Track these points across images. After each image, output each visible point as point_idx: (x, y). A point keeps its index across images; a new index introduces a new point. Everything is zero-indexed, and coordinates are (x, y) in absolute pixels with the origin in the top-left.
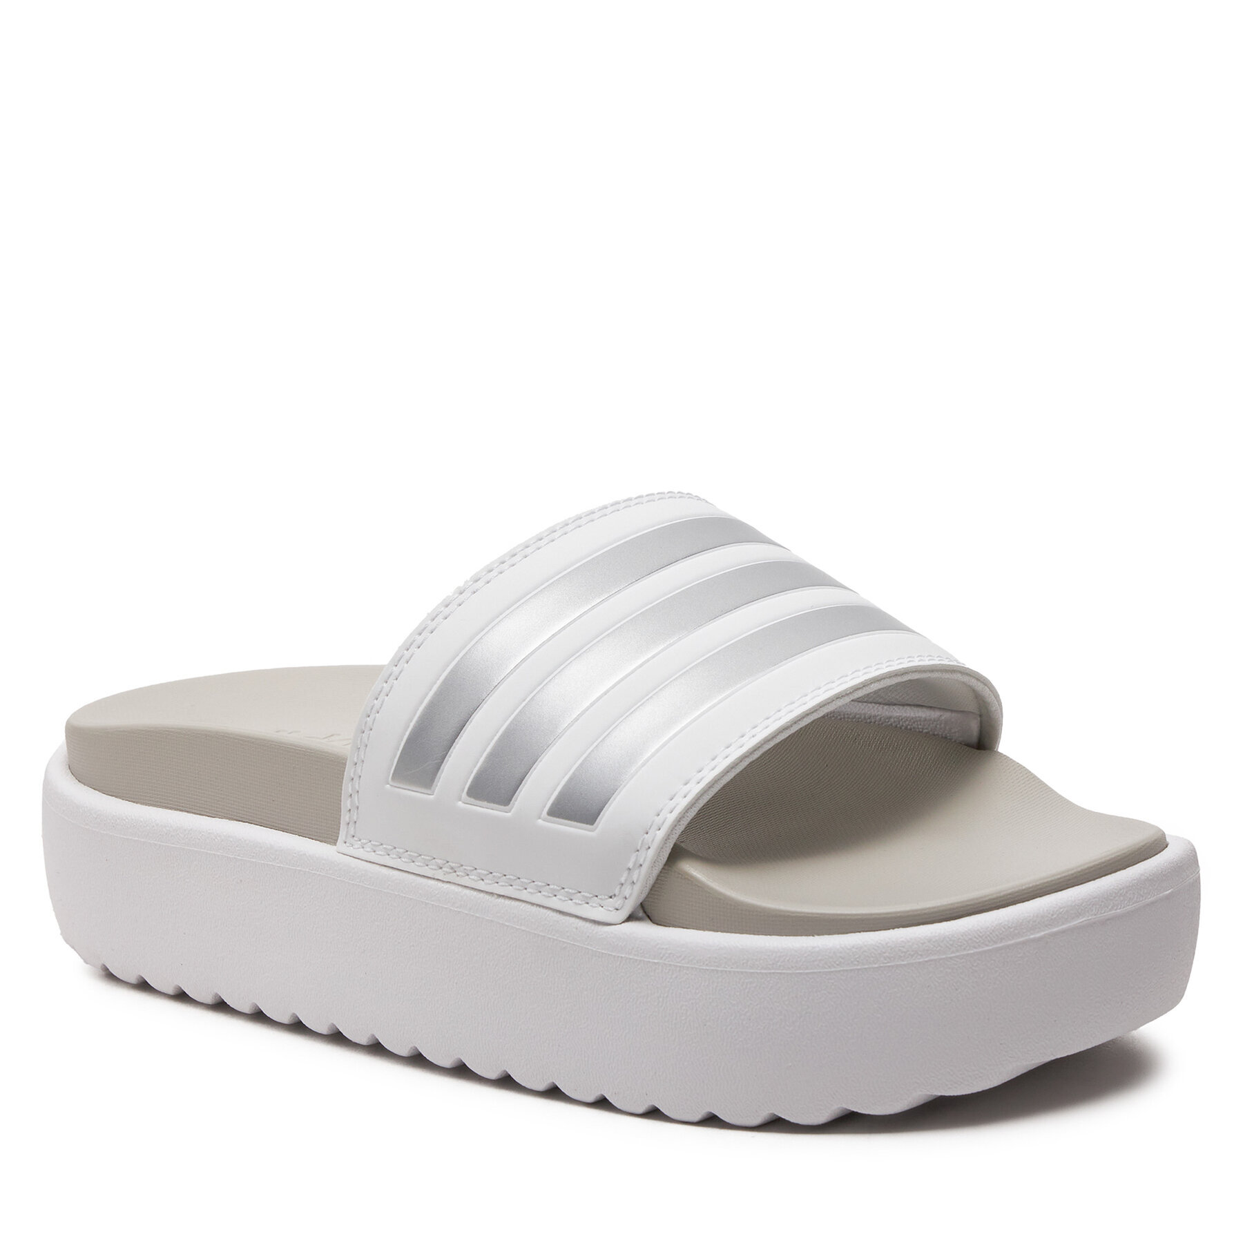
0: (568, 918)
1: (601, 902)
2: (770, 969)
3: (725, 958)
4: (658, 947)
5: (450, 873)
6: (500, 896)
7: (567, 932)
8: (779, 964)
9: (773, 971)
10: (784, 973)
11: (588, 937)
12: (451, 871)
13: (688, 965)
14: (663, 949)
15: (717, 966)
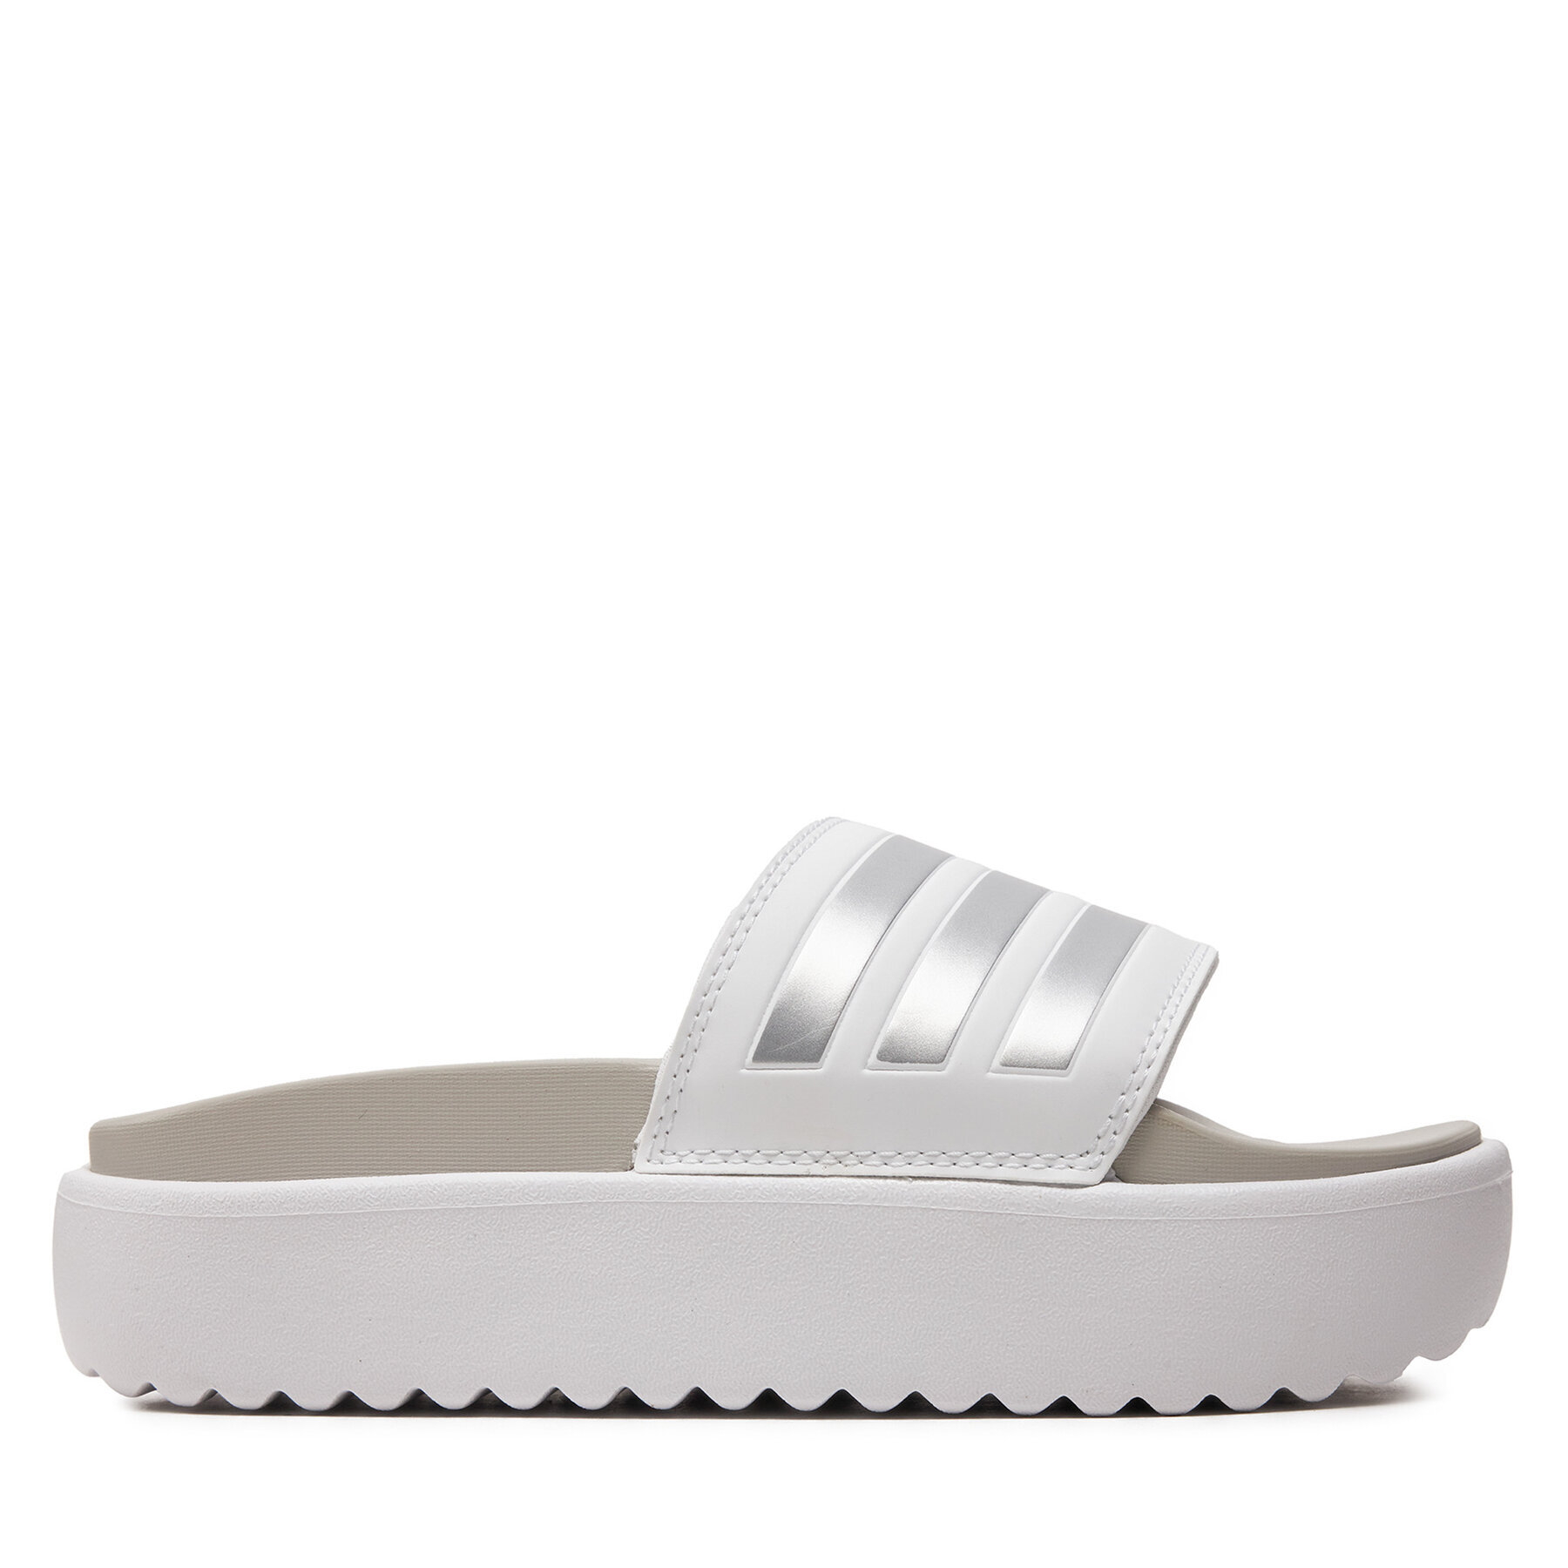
0: (1024, 1187)
1: (1070, 1162)
2: (1298, 1212)
3: (1245, 1204)
4: (1158, 1202)
5: (834, 1164)
6: (914, 1178)
7: (1027, 1202)
8: (1307, 1205)
9: (1300, 1214)
10: (1312, 1216)
11: (1059, 1203)
12: (835, 1161)
13: (1199, 1218)
14: (1165, 1203)
15: (1236, 1215)
